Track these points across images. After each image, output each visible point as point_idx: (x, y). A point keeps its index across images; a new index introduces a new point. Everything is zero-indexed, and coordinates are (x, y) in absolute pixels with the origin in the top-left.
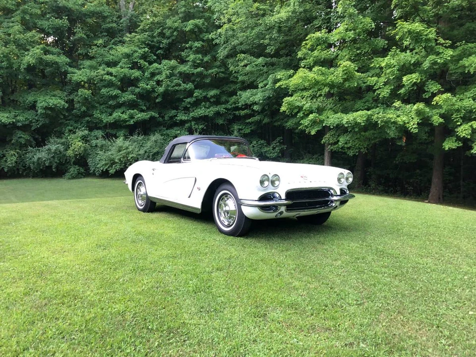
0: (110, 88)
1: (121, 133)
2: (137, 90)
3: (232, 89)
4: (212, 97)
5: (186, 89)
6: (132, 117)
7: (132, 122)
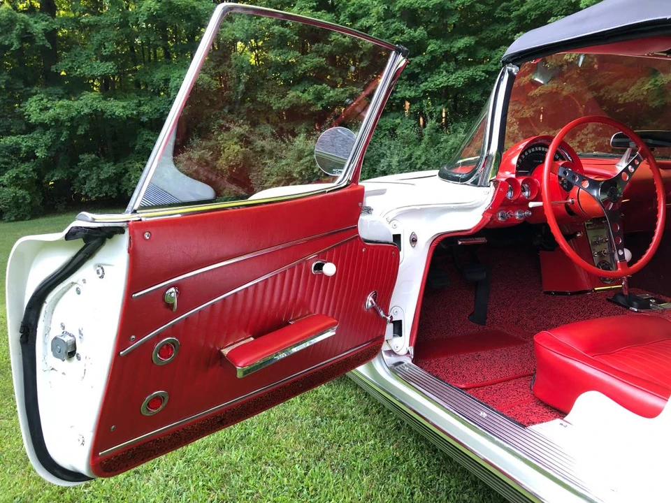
0: (282, 49)
1: (302, 127)
2: (327, 48)
3: (499, 33)
4: (460, 51)
5: (415, 38)
6: (319, 97)
7: (319, 107)
